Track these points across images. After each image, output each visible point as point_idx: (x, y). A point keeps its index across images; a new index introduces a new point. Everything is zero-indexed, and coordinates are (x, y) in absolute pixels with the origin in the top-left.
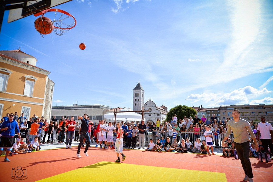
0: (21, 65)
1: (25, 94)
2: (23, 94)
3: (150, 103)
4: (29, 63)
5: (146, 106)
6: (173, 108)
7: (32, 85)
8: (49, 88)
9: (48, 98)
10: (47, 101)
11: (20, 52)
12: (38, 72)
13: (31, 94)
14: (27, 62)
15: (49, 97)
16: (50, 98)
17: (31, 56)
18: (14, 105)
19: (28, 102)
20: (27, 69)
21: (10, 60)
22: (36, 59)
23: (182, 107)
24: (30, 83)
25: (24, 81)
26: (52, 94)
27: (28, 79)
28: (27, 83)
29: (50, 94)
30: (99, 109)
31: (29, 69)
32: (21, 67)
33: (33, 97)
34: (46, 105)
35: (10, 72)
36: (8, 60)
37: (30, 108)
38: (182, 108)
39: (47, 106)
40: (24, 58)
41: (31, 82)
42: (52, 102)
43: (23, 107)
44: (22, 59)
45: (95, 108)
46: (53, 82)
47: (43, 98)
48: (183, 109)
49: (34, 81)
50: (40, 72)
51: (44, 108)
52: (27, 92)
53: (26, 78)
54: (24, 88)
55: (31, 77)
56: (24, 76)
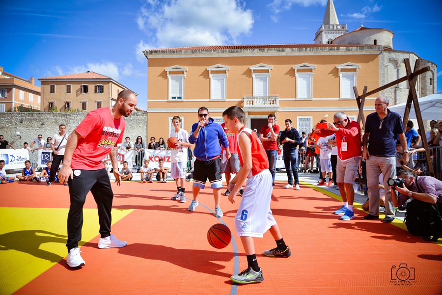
1: (343, 96)
2: (340, 97)
4: (378, 44)
7: (352, 79)
8: (425, 77)
11: (362, 29)
14: (373, 43)
15: (428, 92)
18: (326, 116)
19: (350, 109)
20: (339, 53)
21: (308, 49)
22: (390, 31)
24: (348, 77)
25: (337, 76)
27: (342, 70)
28: (343, 77)
29: (429, 87)
31: (343, 54)
32: (328, 54)
35: (312, 66)
36: (306, 50)
37: (355, 117)
40: (367, 38)
41: (350, 73)
44: (364, 40)
49: (355, 70)
50: (364, 53)
52: (345, 93)
53: (340, 70)
54: (338, 86)
55: (348, 65)
56: (336, 67)
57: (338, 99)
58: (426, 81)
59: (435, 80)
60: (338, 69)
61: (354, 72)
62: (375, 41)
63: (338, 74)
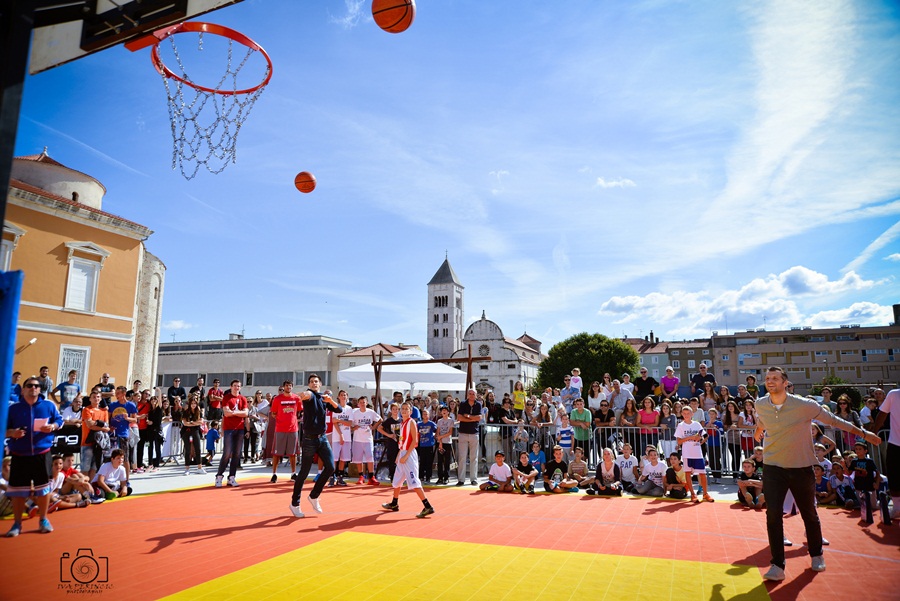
0: (54, 206)
1: (70, 305)
2: (64, 306)
3: (483, 327)
4: (80, 200)
5: (471, 336)
6: (560, 344)
7: (91, 275)
8: (148, 284)
9: (146, 317)
10: (143, 325)
11: (47, 160)
12: (110, 229)
13: (88, 302)
14: (71, 197)
15: (150, 311)
16: (152, 315)
17: (86, 177)
19: (80, 330)
20: (74, 219)
22: (101, 185)
23: (589, 339)
24: (84, 268)
25: (65, 262)
26: (158, 303)
27: (77, 253)
28: (76, 266)
29: (153, 302)
30: (315, 349)
31: (81, 222)
32: (52, 213)
33: (97, 314)
34: (140, 341)
35: (16, 229)
37: (88, 349)
38: (590, 343)
39: (143, 341)
40: (60, 183)
41: (89, 263)
42: (159, 328)
43: (62, 347)
44: (54, 185)
45: (302, 347)
46: (161, 263)
47: (131, 316)
48: (593, 347)
49: (99, 259)
50: (117, 231)
51: (132, 348)
52: (76, 299)
53: (71, 252)
54: (64, 284)
55: (88, 247)
56: (64, 244)
57: (60, 308)
58: (149, 291)
59: (162, 293)
60: (68, 249)
61: (96, 263)
62: (75, 195)
63: (66, 259)
